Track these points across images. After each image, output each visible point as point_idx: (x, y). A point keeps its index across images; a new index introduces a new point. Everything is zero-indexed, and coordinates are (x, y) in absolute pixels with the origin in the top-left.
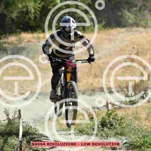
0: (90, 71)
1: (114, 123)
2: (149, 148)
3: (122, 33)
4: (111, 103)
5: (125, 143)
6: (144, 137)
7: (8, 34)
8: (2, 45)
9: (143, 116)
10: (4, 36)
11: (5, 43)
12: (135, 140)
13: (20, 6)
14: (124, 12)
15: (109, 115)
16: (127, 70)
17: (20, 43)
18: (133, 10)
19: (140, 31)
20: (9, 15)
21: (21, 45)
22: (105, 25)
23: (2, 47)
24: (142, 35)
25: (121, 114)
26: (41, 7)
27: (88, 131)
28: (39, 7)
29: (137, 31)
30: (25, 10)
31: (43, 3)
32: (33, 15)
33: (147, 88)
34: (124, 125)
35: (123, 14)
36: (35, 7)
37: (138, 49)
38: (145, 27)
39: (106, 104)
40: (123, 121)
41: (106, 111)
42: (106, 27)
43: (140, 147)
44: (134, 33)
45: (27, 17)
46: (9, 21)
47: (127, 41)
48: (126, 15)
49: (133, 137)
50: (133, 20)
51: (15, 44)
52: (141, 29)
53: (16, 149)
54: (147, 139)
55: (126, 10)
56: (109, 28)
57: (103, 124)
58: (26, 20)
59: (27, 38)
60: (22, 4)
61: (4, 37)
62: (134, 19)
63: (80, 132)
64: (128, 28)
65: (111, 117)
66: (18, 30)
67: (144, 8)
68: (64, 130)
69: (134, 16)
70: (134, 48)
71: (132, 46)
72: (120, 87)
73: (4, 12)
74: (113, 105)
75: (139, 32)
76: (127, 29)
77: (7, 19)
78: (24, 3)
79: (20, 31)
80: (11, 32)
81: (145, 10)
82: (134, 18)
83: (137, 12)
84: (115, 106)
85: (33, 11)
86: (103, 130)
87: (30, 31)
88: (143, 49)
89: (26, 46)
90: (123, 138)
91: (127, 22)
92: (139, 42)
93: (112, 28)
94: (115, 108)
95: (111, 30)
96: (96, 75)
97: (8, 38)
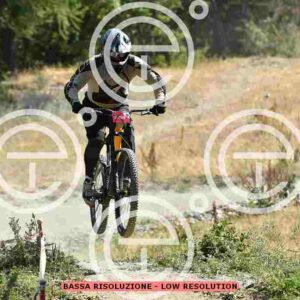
0: (181, 143)
1: (228, 247)
2: (297, 295)
3: (244, 67)
4: (221, 207)
5: (249, 287)
6: (287, 274)
7: (16, 70)
8: (5, 91)
9: (286, 231)
10: (9, 72)
11: (12, 87)
12: (269, 280)
13: (41, 13)
14: (247, 25)
15: (218, 230)
16: (253, 141)
17: (40, 88)
18: (265, 21)
19: (278, 63)
20: (20, 31)
21: (42, 92)
22: (209, 51)
23: (6, 96)
24: (282, 72)
25: (241, 228)
26: (83, 16)
27: (175, 263)
28: (78, 16)
29: (274, 63)
30: (50, 21)
31: (87, 8)
32: (67, 33)
33: (294, 176)
34: (248, 251)
35: (246, 31)
36: (72, 16)
37: (275, 99)
38: (289, 56)
39: (211, 208)
40: (245, 242)
41: (213, 222)
42: (212, 56)
43: (280, 294)
44: (268, 68)
45: (55, 35)
46: (19, 44)
47: (254, 83)
48: (252, 32)
49: (266, 274)
50: (264, 42)
51: (33, 90)
52: (280, 59)
53: (32, 297)
54: (293, 278)
55: (252, 22)
56: (218, 57)
57: (206, 248)
58: (54, 41)
59: (55, 78)
60: (45, 9)
61: (9, 76)
62: (267, 40)
63: (160, 263)
64: (255, 58)
65: (222, 234)
66: (37, 62)
67: (287, 18)
68: (128, 260)
69: (267, 34)
70: (267, 97)
71: (263, 94)
72: (239, 175)
73: (10, 27)
74: (226, 210)
75: (276, 65)
76: (253, 60)
77: (16, 40)
78: (48, 9)
79: (42, 63)
80: (24, 66)
81: (289, 21)
82: (268, 37)
83: (274, 26)
84: (230, 213)
85: (66, 23)
86: (205, 260)
87: (60, 64)
88: (285, 99)
89: (53, 93)
90: (246, 275)
91: (254, 45)
92: (278, 85)
93: (224, 59)
94: (230, 217)
95: (221, 61)
96: (191, 151)
97: (16, 78)
